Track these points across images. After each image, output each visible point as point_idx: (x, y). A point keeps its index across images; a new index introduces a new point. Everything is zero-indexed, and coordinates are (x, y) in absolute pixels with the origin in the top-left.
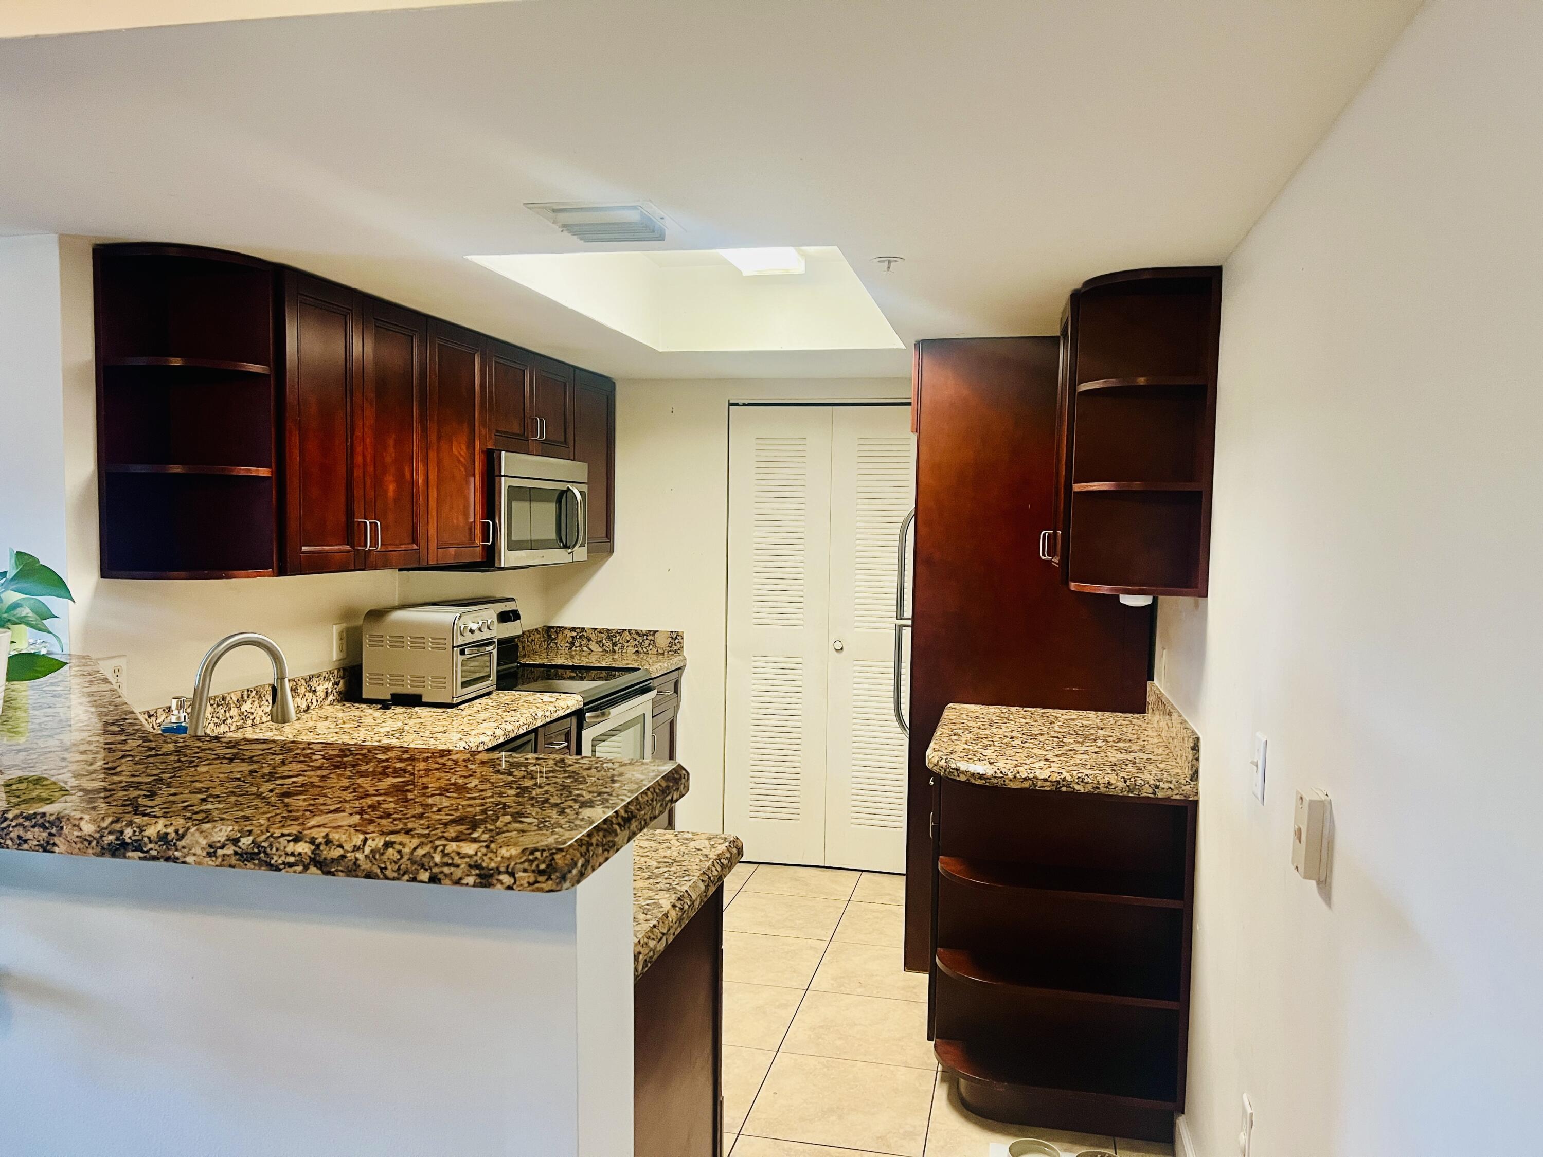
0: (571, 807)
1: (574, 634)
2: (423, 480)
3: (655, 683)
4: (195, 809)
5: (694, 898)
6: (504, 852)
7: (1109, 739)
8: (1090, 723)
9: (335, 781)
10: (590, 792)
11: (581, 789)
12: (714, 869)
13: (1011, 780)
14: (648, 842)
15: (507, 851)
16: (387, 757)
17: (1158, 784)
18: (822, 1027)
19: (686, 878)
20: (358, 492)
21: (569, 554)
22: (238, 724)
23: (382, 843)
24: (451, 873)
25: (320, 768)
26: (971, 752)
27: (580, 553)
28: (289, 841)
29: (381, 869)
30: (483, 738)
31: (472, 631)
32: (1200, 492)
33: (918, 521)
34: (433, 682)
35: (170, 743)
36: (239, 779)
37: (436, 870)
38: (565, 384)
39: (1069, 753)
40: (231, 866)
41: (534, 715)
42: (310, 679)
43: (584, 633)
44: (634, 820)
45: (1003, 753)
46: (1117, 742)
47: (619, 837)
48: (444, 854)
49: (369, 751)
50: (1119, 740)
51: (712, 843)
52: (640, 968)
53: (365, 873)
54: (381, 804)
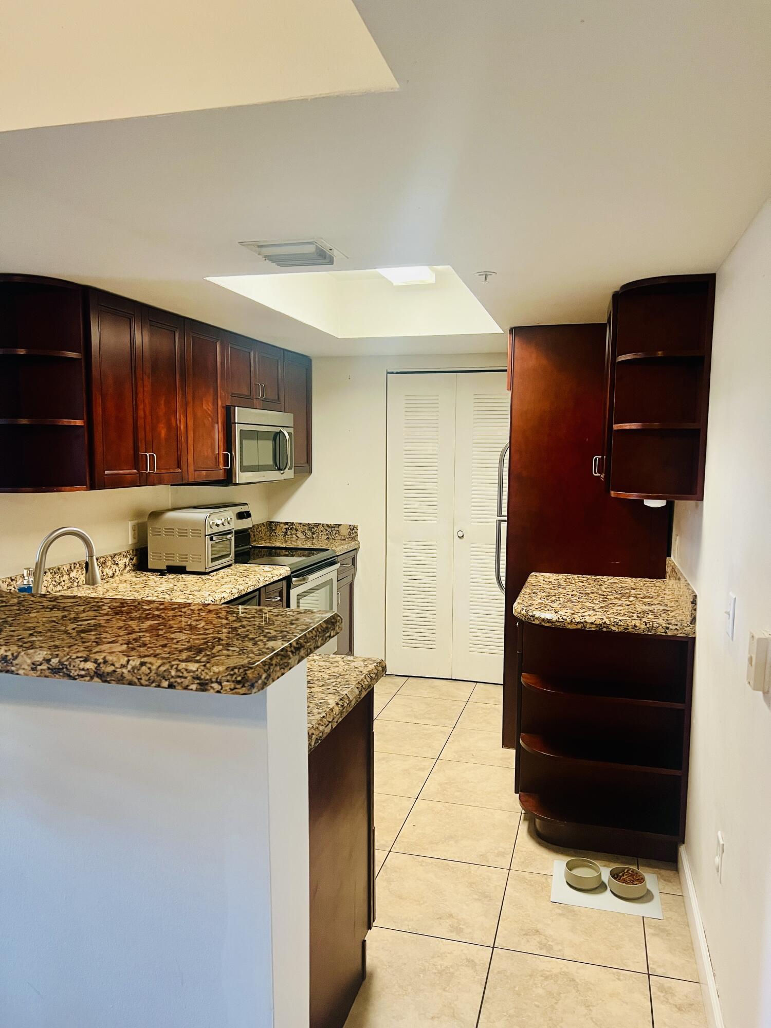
0: (262, 640)
1: (287, 526)
2: (184, 428)
3: (339, 559)
4: (25, 640)
5: (351, 699)
6: (215, 669)
7: (638, 596)
8: (627, 585)
9: (114, 623)
10: (276, 631)
11: (270, 629)
12: (365, 680)
13: (569, 624)
14: (324, 663)
15: (217, 668)
16: (150, 607)
17: (668, 626)
18: (446, 783)
19: (347, 686)
20: (141, 435)
21: (282, 474)
22: (68, 585)
23: (138, 663)
24: (182, 682)
25: (107, 614)
26: (543, 605)
27: (289, 474)
28: (81, 661)
29: (139, 679)
30: (224, 595)
31: (218, 525)
32: (699, 430)
33: (512, 451)
34: (193, 558)
35: (15, 598)
36: (54, 621)
37: (172, 680)
38: (278, 360)
39: (610, 605)
40: (46, 677)
41: (258, 580)
42: (114, 556)
43: (294, 526)
44: (302, 649)
45: (565, 605)
46: (644, 598)
47: (292, 659)
48: (177, 670)
49: (139, 604)
50: (645, 597)
51: (366, 663)
52: (313, 744)
53: (128, 681)
54: (142, 638)
